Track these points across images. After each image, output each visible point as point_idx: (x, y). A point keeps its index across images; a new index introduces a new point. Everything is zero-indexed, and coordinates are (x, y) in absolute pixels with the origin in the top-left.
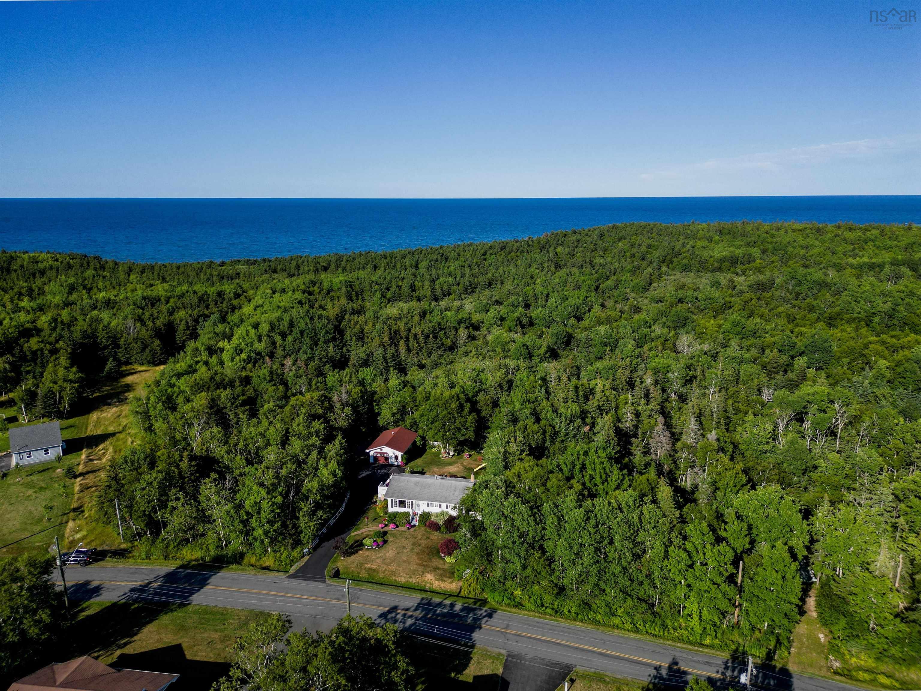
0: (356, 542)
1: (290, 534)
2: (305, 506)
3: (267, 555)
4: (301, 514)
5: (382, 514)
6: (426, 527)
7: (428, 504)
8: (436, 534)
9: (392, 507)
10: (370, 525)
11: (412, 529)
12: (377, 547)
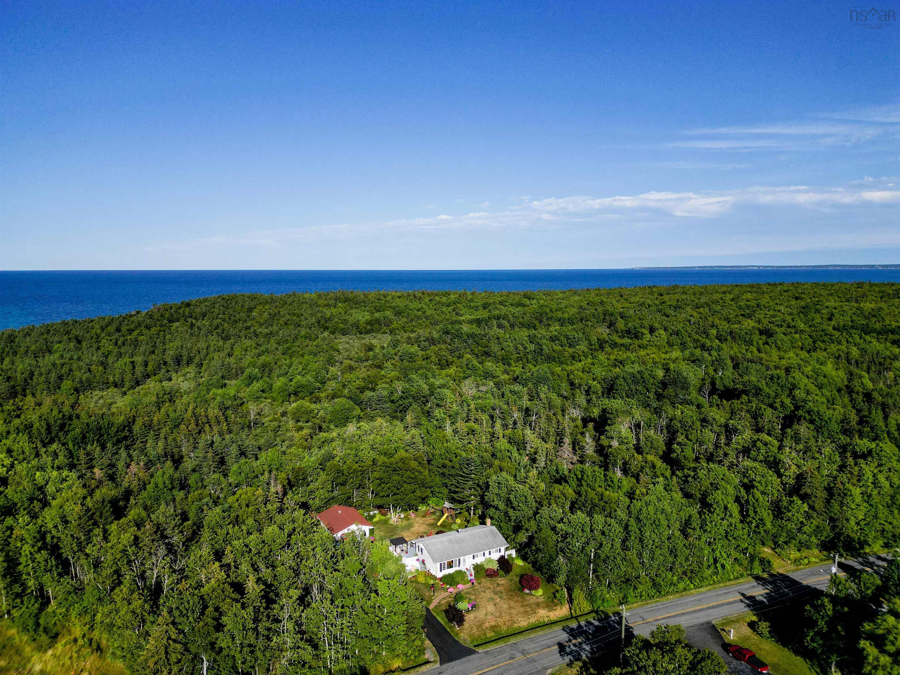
5: (432, 582)
6: (484, 577)
7: (474, 556)
8: (499, 579)
9: (441, 571)
10: (436, 594)
11: (475, 583)
12: (472, 607)
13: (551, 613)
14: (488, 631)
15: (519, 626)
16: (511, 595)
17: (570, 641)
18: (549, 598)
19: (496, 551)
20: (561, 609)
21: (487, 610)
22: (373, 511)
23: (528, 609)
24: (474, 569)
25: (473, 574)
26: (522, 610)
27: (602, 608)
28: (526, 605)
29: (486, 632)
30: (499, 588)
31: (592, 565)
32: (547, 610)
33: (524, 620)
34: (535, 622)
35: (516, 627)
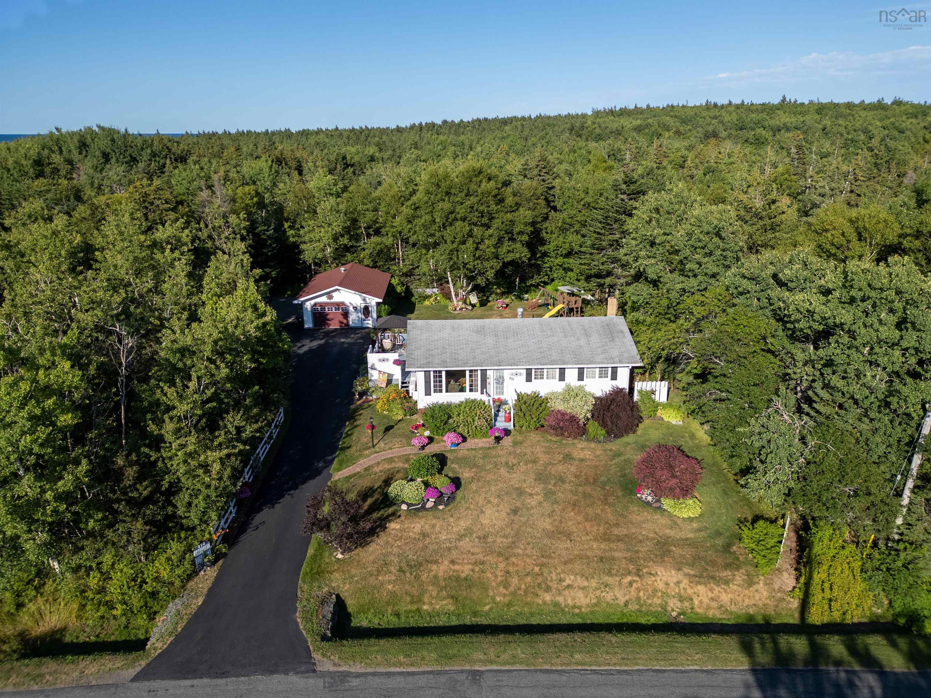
0: (365, 495)
1: (130, 502)
2: (181, 397)
3: (49, 586)
4: (169, 426)
6: (541, 431)
7: (529, 373)
9: (428, 393)
10: (381, 444)
11: (504, 441)
12: (439, 503)
13: (701, 588)
14: (433, 590)
15: (556, 604)
16: (586, 496)
18: (716, 534)
19: (603, 374)
20: (750, 583)
21: (475, 521)
23: (617, 554)
24: (520, 405)
25: (512, 418)
26: (597, 549)
28: (619, 539)
29: (423, 592)
30: (561, 468)
31: (917, 460)
32: (687, 575)
33: (584, 588)
34: (626, 604)
35: (545, 602)
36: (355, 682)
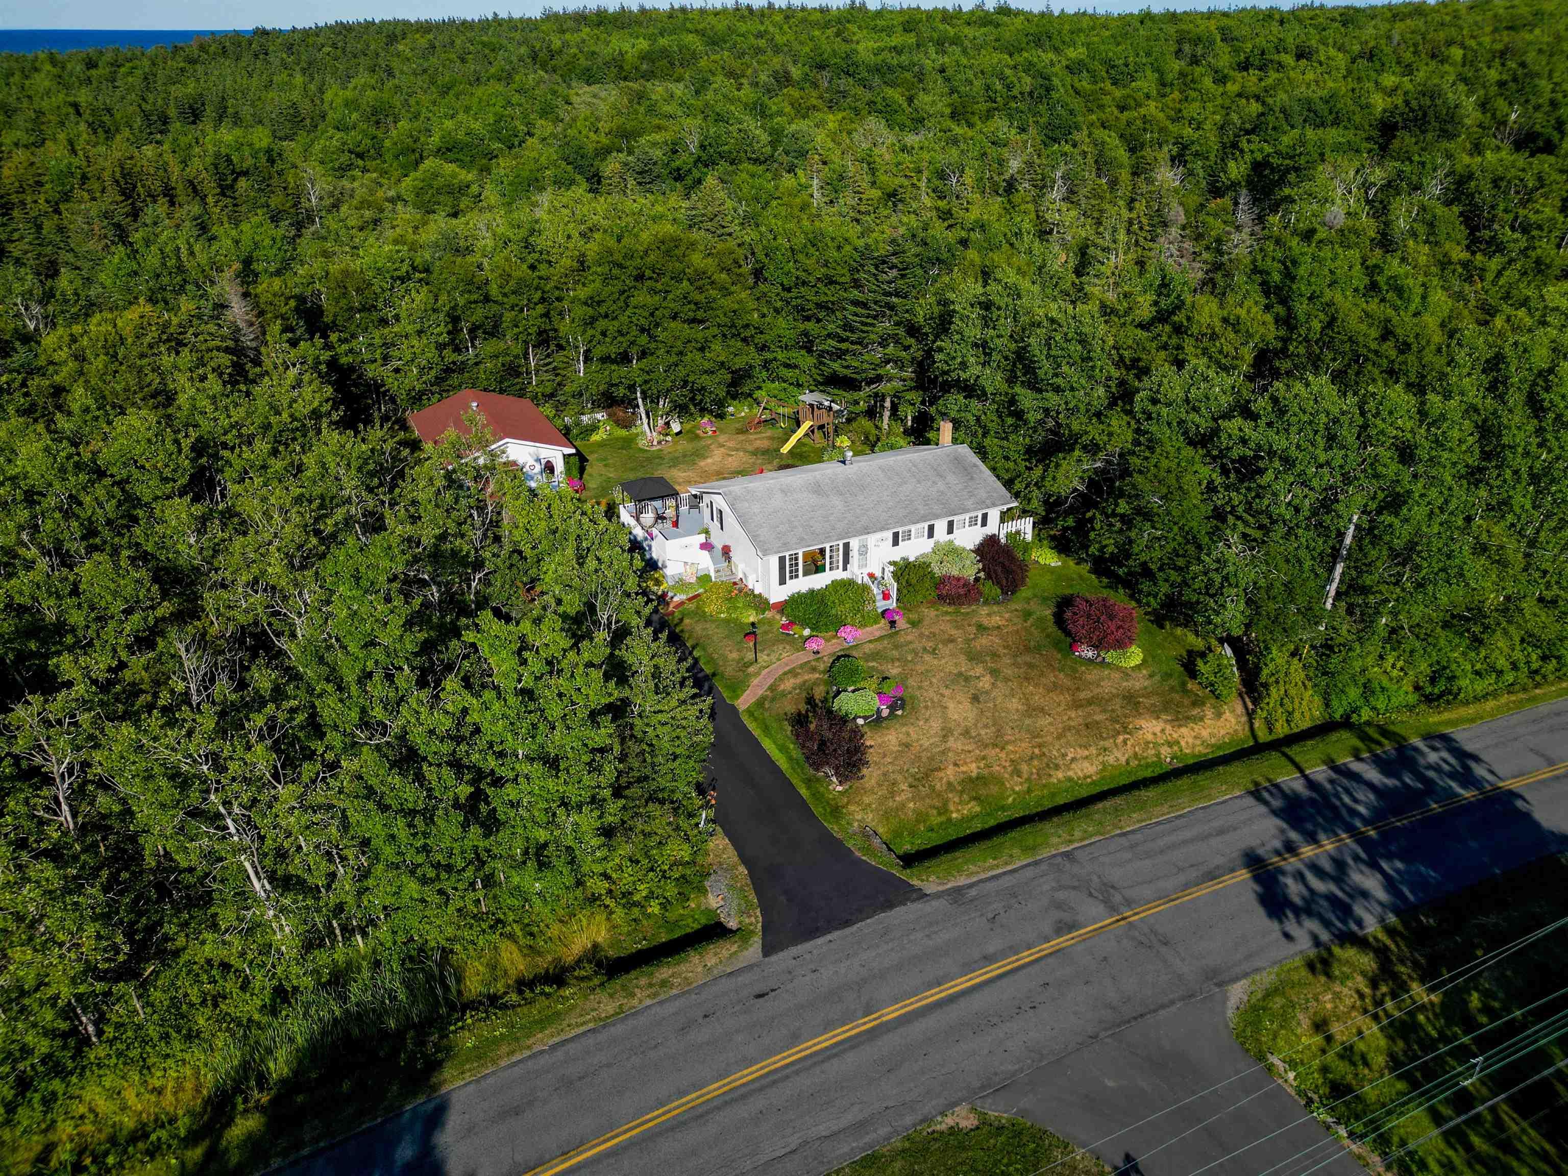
5: (751, 617)
6: (932, 604)
7: (896, 536)
8: (984, 610)
9: (782, 582)
10: (763, 658)
11: (902, 623)
12: (893, 708)
13: (1184, 730)
14: (954, 797)
15: (1070, 779)
16: (1030, 666)
17: (1290, 848)
18: (1168, 676)
19: (973, 522)
20: (1219, 715)
21: (945, 719)
22: (592, 411)
23: (1098, 718)
24: (897, 576)
25: (894, 594)
26: (1076, 717)
27: (1366, 714)
28: (1090, 702)
29: (946, 803)
30: (983, 641)
32: (1166, 721)
33: (1086, 757)
34: (1128, 763)
35: (1059, 781)
36: (973, 892)
